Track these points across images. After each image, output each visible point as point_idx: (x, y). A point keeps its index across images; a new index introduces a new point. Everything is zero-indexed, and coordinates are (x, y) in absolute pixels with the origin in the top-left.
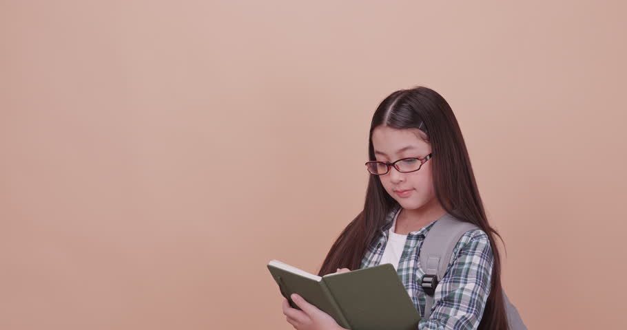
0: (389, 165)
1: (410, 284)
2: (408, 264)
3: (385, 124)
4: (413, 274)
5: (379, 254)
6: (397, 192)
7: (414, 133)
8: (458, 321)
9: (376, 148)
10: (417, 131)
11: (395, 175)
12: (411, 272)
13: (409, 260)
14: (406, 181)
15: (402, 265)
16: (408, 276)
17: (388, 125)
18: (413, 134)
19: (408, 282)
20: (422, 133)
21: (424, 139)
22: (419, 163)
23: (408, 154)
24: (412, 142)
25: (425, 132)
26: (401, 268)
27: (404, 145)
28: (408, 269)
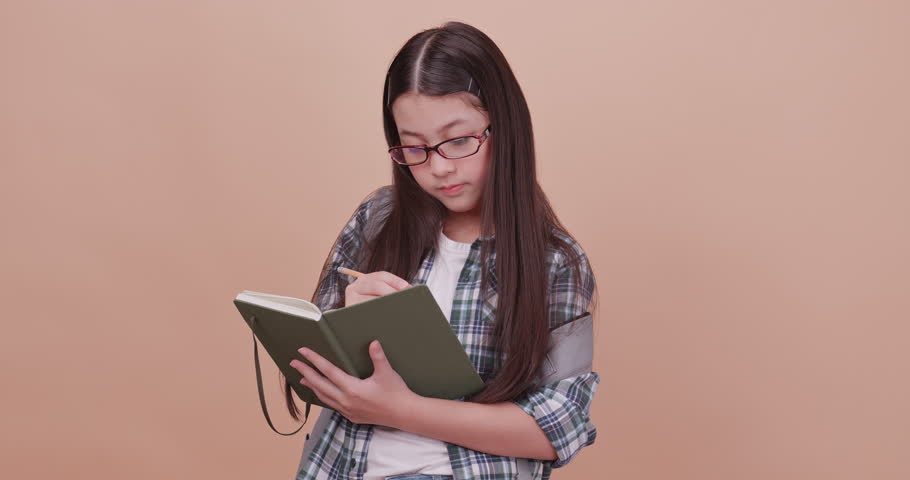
0: (429, 150)
1: (472, 325)
2: (471, 294)
3: (416, 91)
4: (477, 311)
5: (427, 268)
6: (443, 188)
7: (461, 99)
8: (573, 385)
9: (401, 126)
10: (465, 95)
11: (439, 164)
12: (474, 307)
13: (473, 288)
14: (454, 172)
15: (462, 293)
16: (469, 312)
17: (421, 92)
18: (461, 102)
19: (467, 323)
20: (472, 96)
21: (475, 106)
22: (475, 143)
23: (455, 132)
24: (461, 113)
25: (476, 95)
26: (458, 298)
27: (449, 119)
28: (470, 302)
